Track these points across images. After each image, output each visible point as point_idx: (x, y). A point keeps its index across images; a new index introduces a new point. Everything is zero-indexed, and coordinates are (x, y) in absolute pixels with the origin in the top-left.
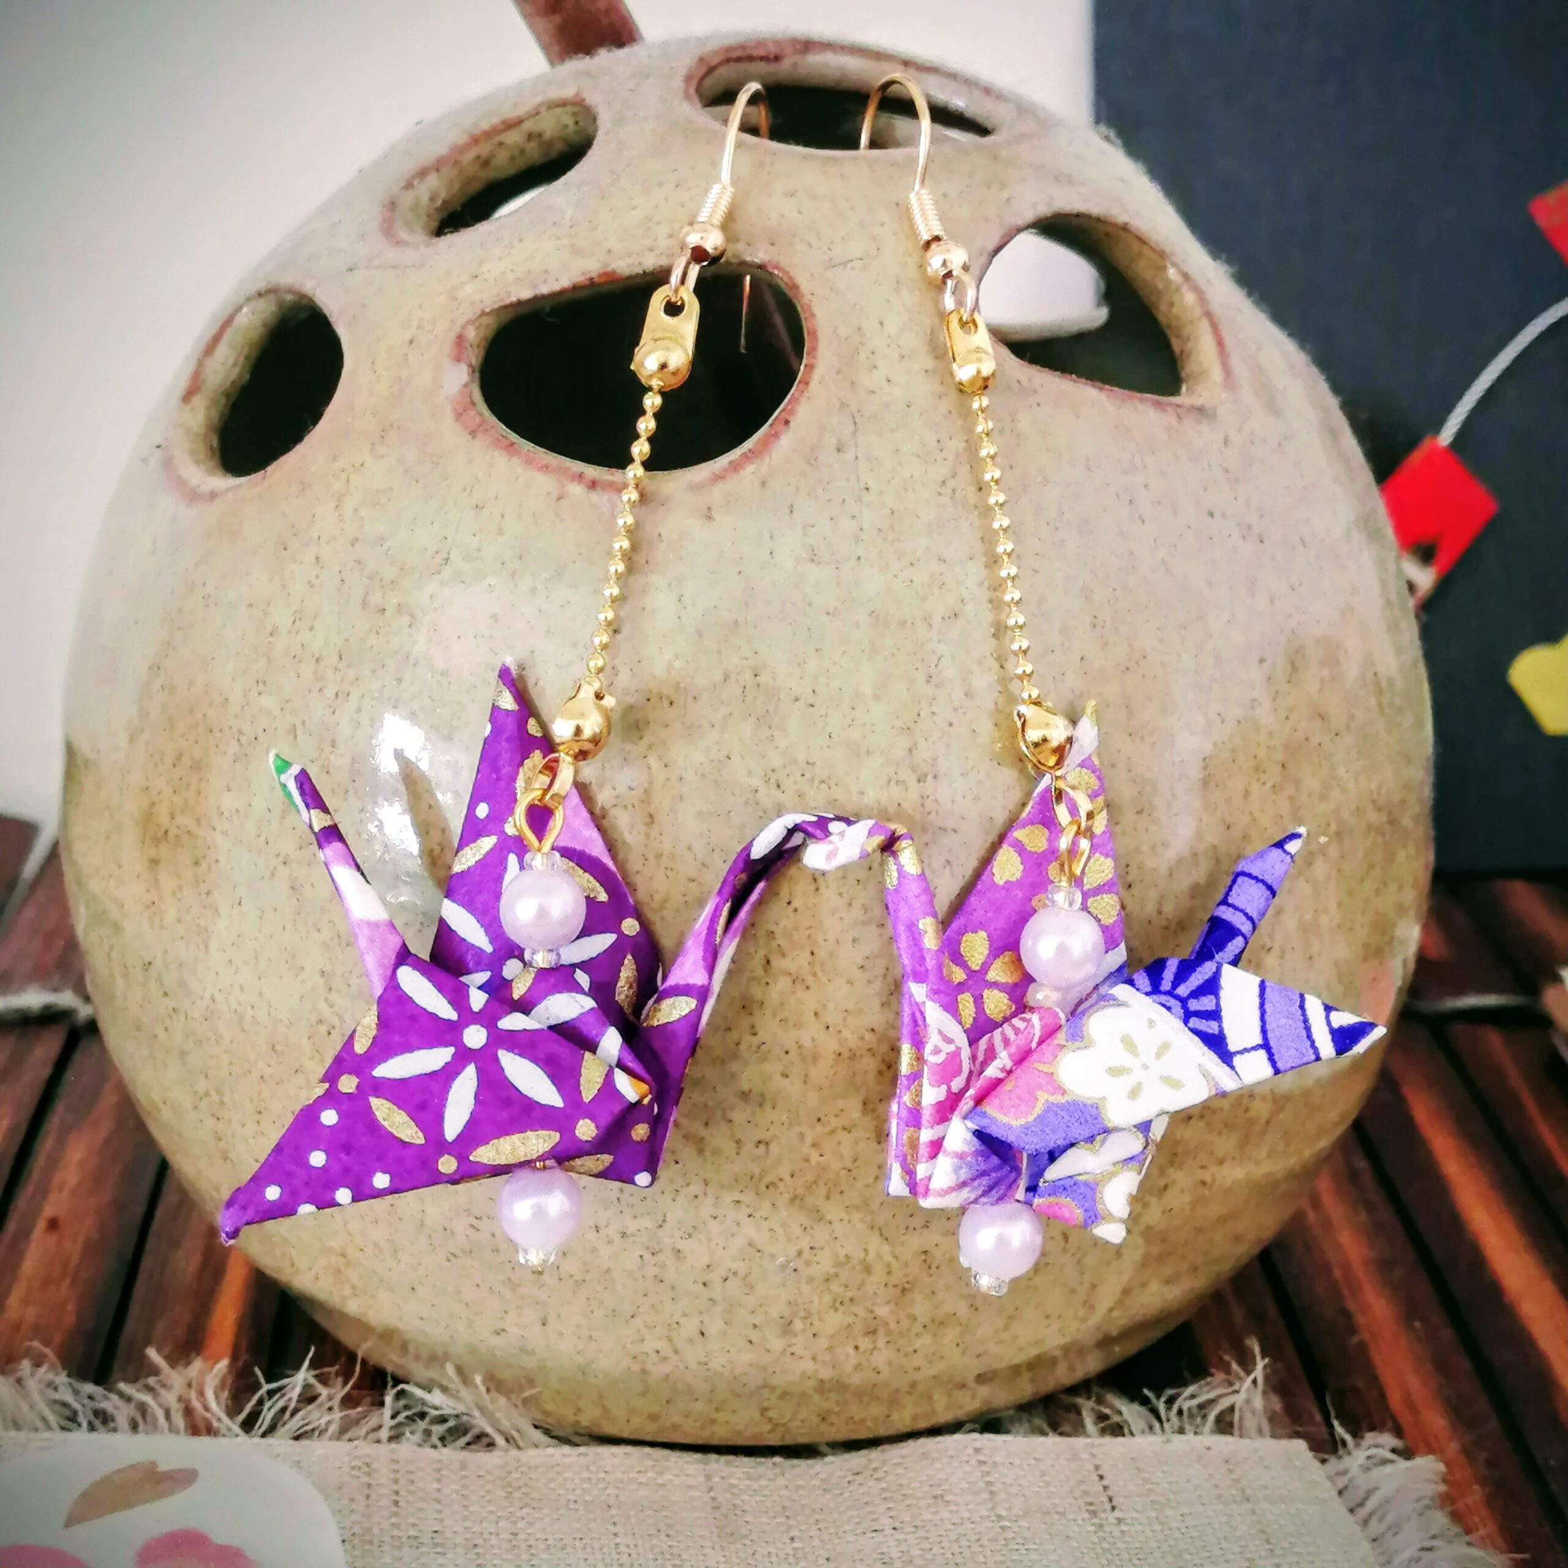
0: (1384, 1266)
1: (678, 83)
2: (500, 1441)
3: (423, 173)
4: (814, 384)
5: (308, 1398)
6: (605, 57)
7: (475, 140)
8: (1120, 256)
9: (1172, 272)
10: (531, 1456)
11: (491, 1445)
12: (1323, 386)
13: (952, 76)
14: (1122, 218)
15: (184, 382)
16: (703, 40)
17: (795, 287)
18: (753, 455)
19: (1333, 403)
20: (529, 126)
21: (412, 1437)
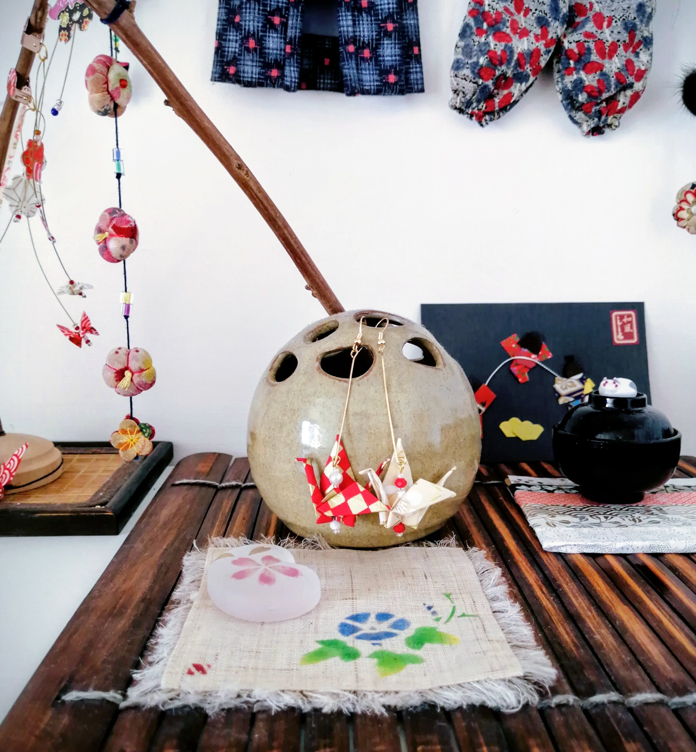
0: (475, 523)
1: (352, 317)
2: (322, 548)
3: (310, 333)
4: (376, 364)
5: (289, 542)
6: (340, 314)
7: (318, 327)
8: (426, 345)
9: (435, 348)
10: (327, 551)
11: (321, 549)
12: (460, 366)
13: (397, 316)
14: (426, 338)
15: (269, 368)
16: (356, 311)
17: (372, 349)
18: (366, 375)
19: (462, 370)
20: (327, 325)
21: (307, 548)
